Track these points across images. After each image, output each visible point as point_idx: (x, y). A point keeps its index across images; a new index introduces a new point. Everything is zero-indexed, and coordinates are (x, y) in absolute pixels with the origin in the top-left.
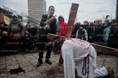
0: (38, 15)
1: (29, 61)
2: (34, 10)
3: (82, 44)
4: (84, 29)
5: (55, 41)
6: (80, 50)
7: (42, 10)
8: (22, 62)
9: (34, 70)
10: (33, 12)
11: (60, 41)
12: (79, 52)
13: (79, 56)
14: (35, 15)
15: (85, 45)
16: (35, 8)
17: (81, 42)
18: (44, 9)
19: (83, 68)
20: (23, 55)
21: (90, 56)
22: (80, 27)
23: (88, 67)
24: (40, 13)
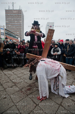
0: (15, 28)
1: (8, 77)
2: (12, 23)
3: (53, 65)
4: (58, 48)
5: (31, 63)
6: (51, 71)
7: (19, 23)
8: (2, 78)
9: (13, 86)
10: (11, 25)
11: (35, 63)
12: (50, 72)
13: (50, 76)
14: (13, 28)
15: (56, 67)
16: (13, 21)
17: (53, 63)
18: (21, 22)
19: (54, 85)
20: (2, 70)
21: (60, 75)
22: (55, 46)
23: (58, 85)
24: (18, 26)
